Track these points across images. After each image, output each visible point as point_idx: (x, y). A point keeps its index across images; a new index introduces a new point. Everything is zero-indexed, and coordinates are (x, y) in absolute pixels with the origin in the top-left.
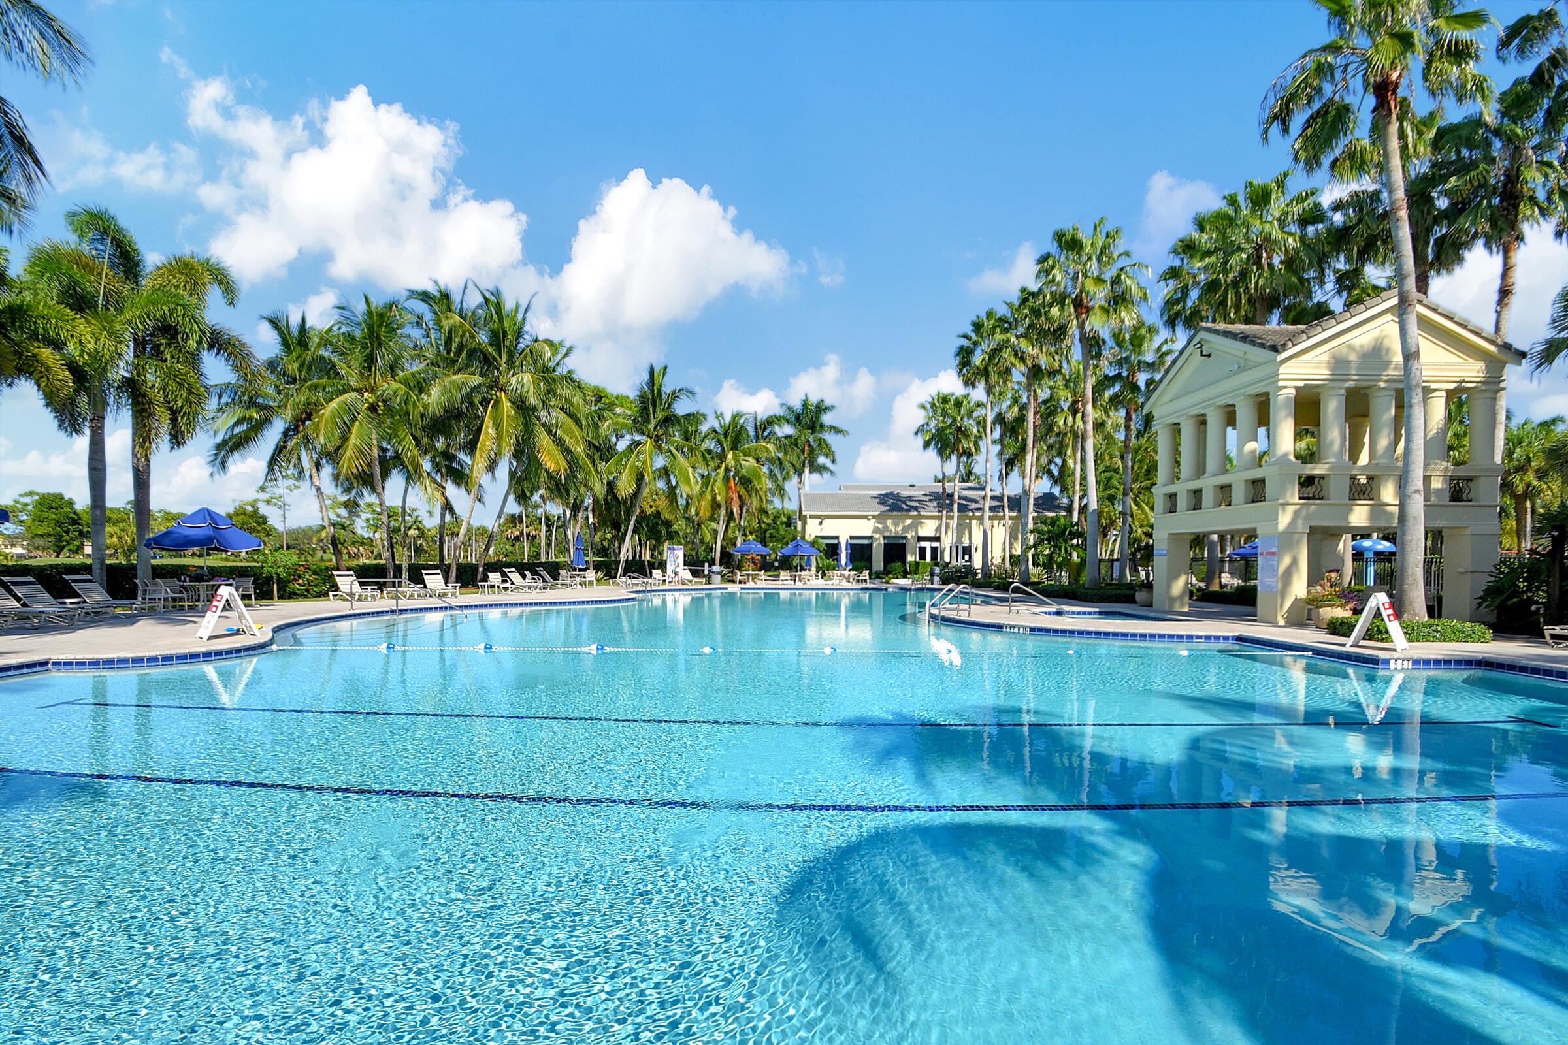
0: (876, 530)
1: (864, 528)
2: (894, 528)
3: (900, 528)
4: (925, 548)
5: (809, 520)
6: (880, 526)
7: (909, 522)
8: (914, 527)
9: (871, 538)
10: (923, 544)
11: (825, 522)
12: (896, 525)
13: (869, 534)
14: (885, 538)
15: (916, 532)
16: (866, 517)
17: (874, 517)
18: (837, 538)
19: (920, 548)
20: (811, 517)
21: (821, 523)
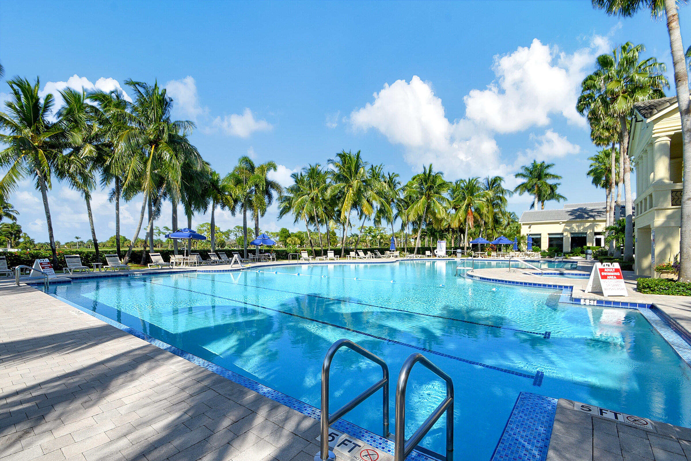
0: (565, 230)
1: (558, 229)
2: (576, 228)
3: (582, 228)
4: (600, 239)
5: (522, 226)
6: (568, 228)
7: (588, 224)
8: (592, 227)
9: (562, 234)
10: (598, 237)
11: (532, 226)
12: (578, 227)
13: (561, 232)
14: (572, 233)
15: (593, 230)
16: (558, 223)
17: (563, 223)
18: (540, 234)
19: (597, 239)
20: (523, 224)
21: (530, 227)
